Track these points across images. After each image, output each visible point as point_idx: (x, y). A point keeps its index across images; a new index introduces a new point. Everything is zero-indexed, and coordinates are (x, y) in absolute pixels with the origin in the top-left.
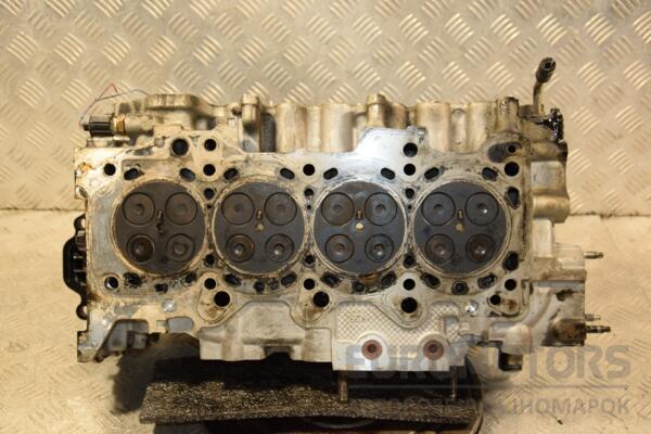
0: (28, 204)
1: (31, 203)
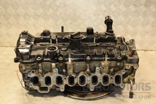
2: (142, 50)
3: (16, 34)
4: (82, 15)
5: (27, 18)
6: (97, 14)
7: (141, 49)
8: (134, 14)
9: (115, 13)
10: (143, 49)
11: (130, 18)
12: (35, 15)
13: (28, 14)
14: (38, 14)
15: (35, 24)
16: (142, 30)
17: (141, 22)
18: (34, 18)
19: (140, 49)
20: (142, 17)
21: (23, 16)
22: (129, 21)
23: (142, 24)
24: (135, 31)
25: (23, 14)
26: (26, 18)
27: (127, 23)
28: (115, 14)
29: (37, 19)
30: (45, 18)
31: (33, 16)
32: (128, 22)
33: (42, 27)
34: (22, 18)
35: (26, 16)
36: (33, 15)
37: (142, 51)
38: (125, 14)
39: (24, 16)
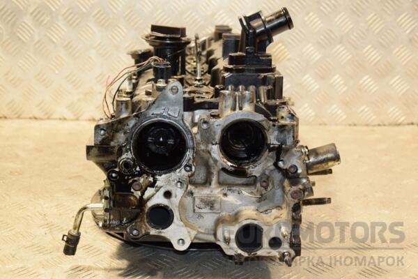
0: (15, 114)
1: (17, 113)
2: (412, 124)
3: (7, 74)
4: (221, 12)
5: (45, 22)
6: (267, 8)
7: (410, 122)
8: (384, 8)
9: (324, 5)
10: (414, 121)
11: (369, 20)
12: (70, 14)
13: (50, 8)
14: (82, 7)
15: (69, 43)
16: (410, 58)
17: (405, 31)
18: (69, 22)
19: (406, 122)
20: (407, 17)
21: (32, 14)
22: (368, 30)
23: (410, 40)
24: (388, 62)
25: (31, 9)
26: (42, 21)
27: (362, 38)
28: (324, 7)
29: (77, 24)
30: (103, 22)
31: (63, 15)
32: (364, 34)
33: (93, 51)
34: (28, 20)
35: (44, 14)
36: (64, 11)
37: (411, 127)
38: (355, 9)
39: (35, 16)
